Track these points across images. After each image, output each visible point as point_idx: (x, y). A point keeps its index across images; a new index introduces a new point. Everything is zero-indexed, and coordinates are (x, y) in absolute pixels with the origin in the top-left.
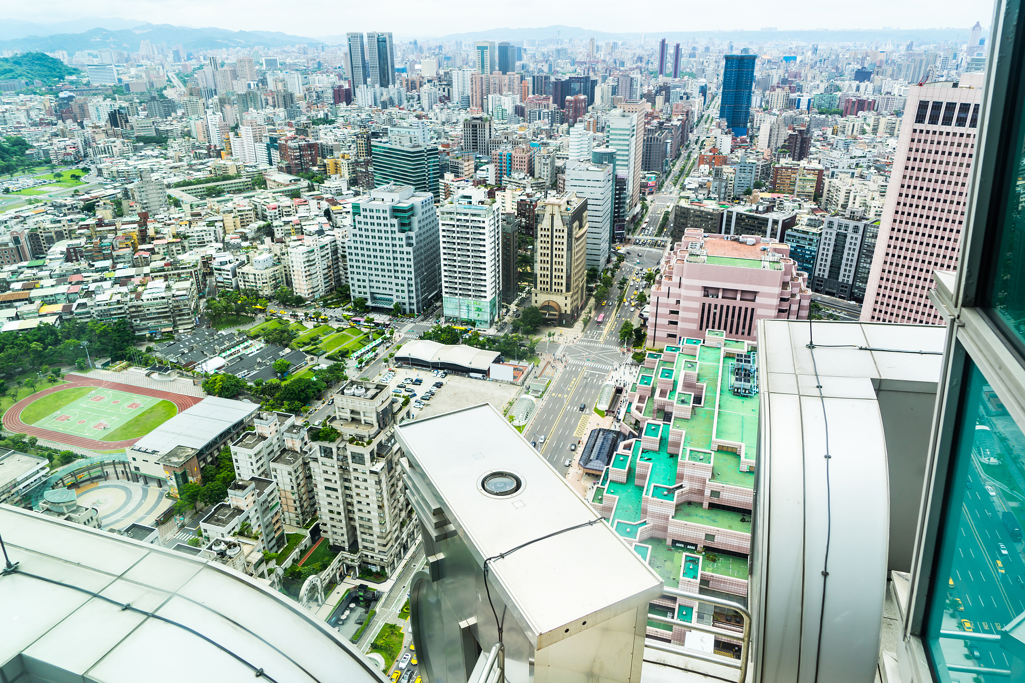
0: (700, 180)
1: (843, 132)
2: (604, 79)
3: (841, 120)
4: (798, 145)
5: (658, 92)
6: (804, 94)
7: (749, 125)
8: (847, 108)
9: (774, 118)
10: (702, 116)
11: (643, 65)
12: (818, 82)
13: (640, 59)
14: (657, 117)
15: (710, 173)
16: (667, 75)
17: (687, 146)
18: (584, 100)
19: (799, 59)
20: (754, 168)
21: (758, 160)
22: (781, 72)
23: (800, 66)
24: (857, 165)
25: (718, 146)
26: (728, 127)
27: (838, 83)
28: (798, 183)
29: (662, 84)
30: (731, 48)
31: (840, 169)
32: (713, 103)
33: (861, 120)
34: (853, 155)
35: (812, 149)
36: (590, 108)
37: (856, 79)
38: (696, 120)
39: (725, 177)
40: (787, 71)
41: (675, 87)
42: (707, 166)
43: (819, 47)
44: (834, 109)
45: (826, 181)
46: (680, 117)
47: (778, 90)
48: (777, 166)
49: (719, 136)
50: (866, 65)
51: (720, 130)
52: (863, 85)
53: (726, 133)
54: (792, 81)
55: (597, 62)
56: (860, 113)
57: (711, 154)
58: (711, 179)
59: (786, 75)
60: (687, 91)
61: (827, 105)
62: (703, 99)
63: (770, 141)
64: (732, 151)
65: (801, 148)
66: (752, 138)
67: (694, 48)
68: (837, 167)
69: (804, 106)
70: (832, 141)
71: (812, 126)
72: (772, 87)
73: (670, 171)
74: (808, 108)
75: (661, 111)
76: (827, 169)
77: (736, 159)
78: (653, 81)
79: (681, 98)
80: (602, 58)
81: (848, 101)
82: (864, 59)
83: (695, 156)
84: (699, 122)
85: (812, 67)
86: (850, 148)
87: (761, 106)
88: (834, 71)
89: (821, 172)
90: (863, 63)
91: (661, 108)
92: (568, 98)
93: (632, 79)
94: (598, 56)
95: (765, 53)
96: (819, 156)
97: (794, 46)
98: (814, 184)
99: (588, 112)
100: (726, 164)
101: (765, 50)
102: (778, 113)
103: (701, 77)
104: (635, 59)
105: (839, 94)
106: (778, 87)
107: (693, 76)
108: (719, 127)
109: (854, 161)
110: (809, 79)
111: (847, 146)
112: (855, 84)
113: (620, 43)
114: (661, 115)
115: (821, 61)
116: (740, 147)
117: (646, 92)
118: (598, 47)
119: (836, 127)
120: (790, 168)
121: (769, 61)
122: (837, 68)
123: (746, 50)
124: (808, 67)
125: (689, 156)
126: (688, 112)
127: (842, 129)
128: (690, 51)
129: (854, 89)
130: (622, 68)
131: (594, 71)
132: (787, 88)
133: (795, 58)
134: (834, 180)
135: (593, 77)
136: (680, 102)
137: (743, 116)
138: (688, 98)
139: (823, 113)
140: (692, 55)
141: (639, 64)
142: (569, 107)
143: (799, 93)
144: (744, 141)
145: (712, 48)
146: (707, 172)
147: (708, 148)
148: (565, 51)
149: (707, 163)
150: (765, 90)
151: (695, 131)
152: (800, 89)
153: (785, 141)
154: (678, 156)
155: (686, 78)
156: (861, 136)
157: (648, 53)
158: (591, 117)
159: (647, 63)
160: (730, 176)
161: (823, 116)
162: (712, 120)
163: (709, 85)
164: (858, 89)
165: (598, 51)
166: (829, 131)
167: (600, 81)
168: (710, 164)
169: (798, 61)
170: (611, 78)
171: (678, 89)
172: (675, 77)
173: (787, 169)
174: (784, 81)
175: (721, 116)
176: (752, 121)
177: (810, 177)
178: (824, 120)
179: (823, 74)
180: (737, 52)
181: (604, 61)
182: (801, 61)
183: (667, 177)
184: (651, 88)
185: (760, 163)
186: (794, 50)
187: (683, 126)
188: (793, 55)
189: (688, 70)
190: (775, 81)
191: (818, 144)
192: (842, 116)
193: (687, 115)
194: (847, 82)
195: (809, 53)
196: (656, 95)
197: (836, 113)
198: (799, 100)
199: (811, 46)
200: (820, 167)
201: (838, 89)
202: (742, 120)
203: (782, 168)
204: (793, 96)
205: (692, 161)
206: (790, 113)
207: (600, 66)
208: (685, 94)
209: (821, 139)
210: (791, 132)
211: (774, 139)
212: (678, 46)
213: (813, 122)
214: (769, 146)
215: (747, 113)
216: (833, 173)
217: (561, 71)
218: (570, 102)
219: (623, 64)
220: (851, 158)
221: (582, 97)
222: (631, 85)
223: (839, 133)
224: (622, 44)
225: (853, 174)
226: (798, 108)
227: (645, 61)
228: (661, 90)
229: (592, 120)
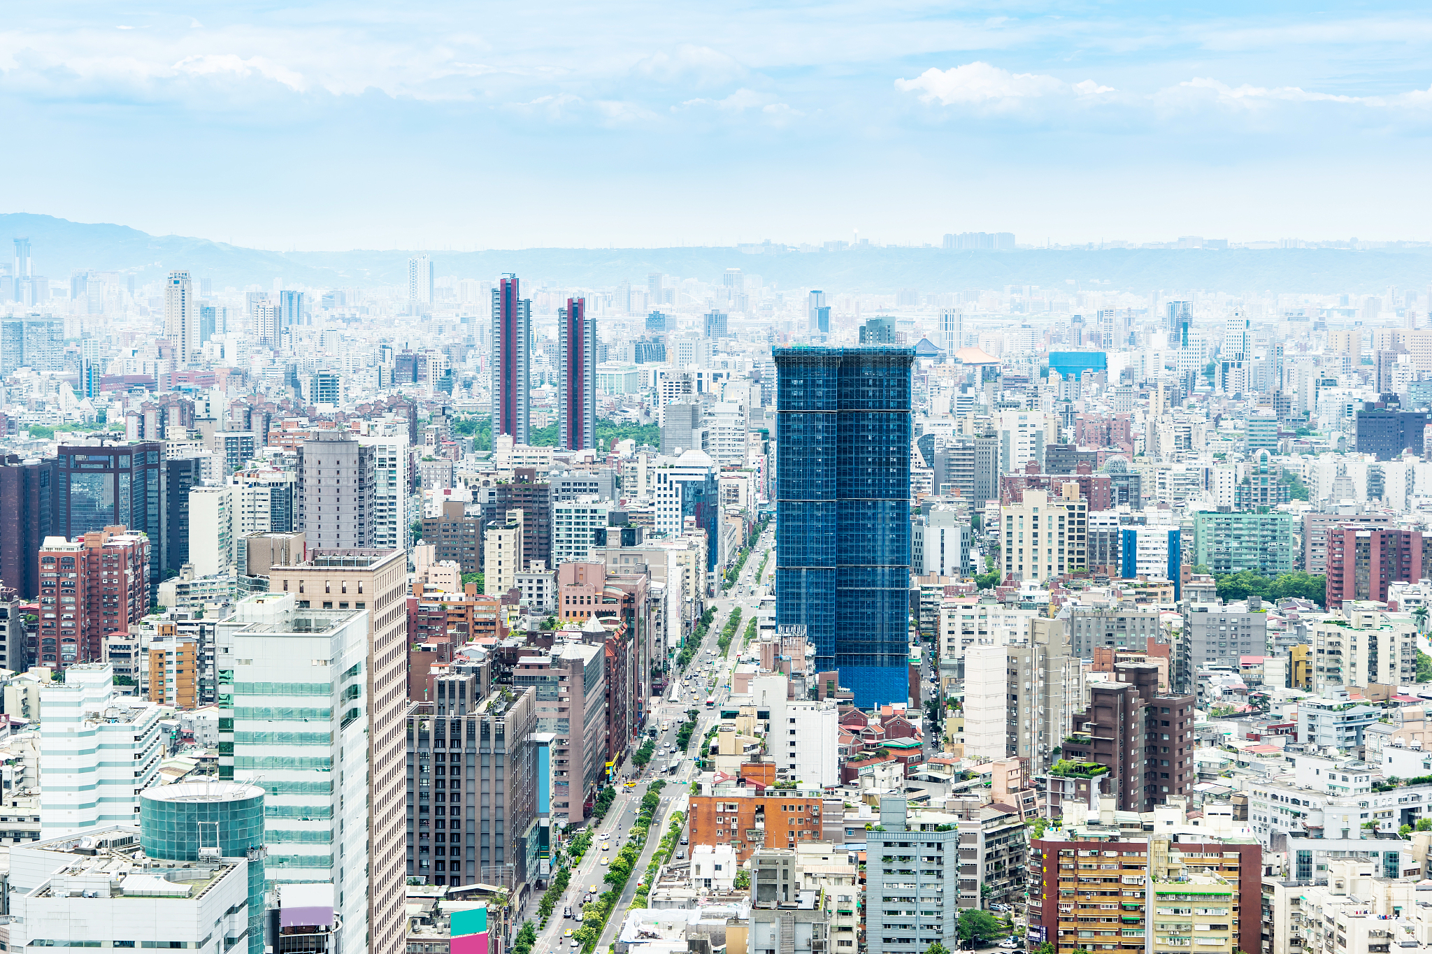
0: (694, 917)
1: (1334, 675)
2: (239, 452)
3: (1317, 621)
4: (1139, 739)
5: (494, 514)
6: (1150, 511)
7: (915, 652)
8: (1338, 571)
9: (1022, 619)
10: (706, 619)
11: (426, 391)
12: (1205, 460)
13: (411, 366)
14: (488, 626)
15: (741, 883)
16: (537, 437)
17: (642, 759)
18: (133, 555)
19: (1117, 362)
20: (949, 853)
21: (966, 814)
22: (1044, 420)
23: (1125, 390)
24: (1409, 816)
25: (778, 756)
26: (821, 663)
27: (1292, 462)
28: (1155, 912)
29: (508, 477)
30: (823, 316)
31: (1332, 841)
32: (754, 558)
33: (1403, 620)
34: (1386, 772)
35: (1204, 755)
36: (167, 590)
37: (1362, 447)
38: (675, 634)
39: (807, 901)
40: (1068, 414)
41: (572, 489)
42: (726, 853)
43: (1198, 316)
44: (1286, 574)
45: (1280, 899)
46: (593, 625)
47: (1034, 498)
48: (1050, 836)
49: (781, 711)
50: (1398, 388)
51: (781, 681)
52: (1394, 471)
53: (815, 694)
54: (1093, 461)
55: (208, 381)
56: (1397, 590)
57: (746, 792)
58: (744, 910)
59: (1069, 433)
60: (633, 505)
61: (1254, 558)
62: (700, 538)
63: (1012, 720)
64: (847, 776)
65: (1153, 749)
66: (936, 711)
67: (656, 320)
68: (1319, 832)
69: (1153, 564)
70: (1287, 712)
71: (1196, 650)
72: (1009, 482)
73: (563, 881)
74: (1174, 573)
75: (512, 597)
76: (1278, 840)
77: (865, 813)
78: (469, 466)
79: (600, 538)
80: (232, 361)
81: (1337, 539)
82: (1385, 362)
83: (676, 802)
84: (691, 643)
85: (1175, 400)
86: (1370, 743)
87: (966, 569)
88: (1268, 412)
89: (1249, 856)
90: (1383, 380)
91: (510, 582)
92: (53, 544)
93: (364, 455)
94: (209, 351)
95: (971, 342)
96: (1241, 783)
97: (1089, 312)
98: (1228, 917)
99: (154, 607)
100: (817, 835)
101: (969, 325)
102: (1043, 596)
103: (687, 443)
104: (389, 365)
105: (1297, 509)
106: (1034, 483)
107: (649, 436)
108: (779, 665)
109: (1393, 801)
110: (1168, 445)
111: (1354, 730)
112: (1361, 465)
113: (315, 294)
114: (507, 616)
115: (1209, 371)
116: (882, 754)
117: (437, 511)
118: (207, 312)
119: (1300, 653)
120: (1113, 844)
121: (989, 374)
122: (1280, 403)
123: (878, 327)
124: (1157, 400)
125: (651, 806)
126: (630, 599)
127: (1326, 661)
128: (640, 330)
129: (1362, 486)
130: (324, 408)
131: (189, 417)
132: (1071, 488)
133: (1099, 363)
134: (1311, 894)
135: (179, 446)
136: (592, 554)
137: (884, 612)
138: (630, 538)
139: (1240, 594)
140: (650, 350)
141: (407, 389)
142: (59, 588)
143: (1124, 509)
144: (899, 728)
145: (735, 320)
146: (726, 880)
147: (728, 764)
148: (50, 328)
149: (731, 836)
150: (980, 495)
151: (676, 688)
152: (1129, 491)
153: (1078, 722)
154: (596, 807)
155: (625, 447)
156: (1414, 690)
157: (446, 340)
158: (166, 633)
159: (446, 383)
160: (835, 892)
161: (1239, 607)
162: (752, 634)
163: (725, 482)
164: (1376, 487)
165: (209, 329)
166: (1274, 671)
167: (215, 460)
168: (742, 840)
169: (1114, 375)
170: (269, 451)
171: (585, 500)
172: (575, 441)
173: (1097, 847)
174: (1061, 457)
175: (786, 617)
176: (930, 638)
177: (1203, 882)
178: (1246, 625)
179: (1227, 425)
180: (843, 338)
181: (239, 375)
182: (1127, 374)
183: (546, 910)
184: (461, 494)
185: (977, 827)
186: (1092, 325)
187: (613, 663)
188: (1090, 347)
189: (634, 414)
190: (1018, 458)
191: (1231, 729)
192: (1322, 604)
193: (629, 613)
194: (1327, 462)
195: (1160, 340)
196: (482, 526)
197: (1296, 590)
198: (1130, 537)
199: (1163, 311)
200: (1241, 834)
201: (1295, 488)
202: (883, 634)
203: (1076, 844)
204: (1102, 520)
205: (665, 829)
206: (1094, 596)
207: (219, 400)
208: (615, 519)
209: (1241, 705)
210: (1104, 680)
211: (1029, 713)
212: (575, 311)
213: (1198, 635)
214: (1012, 748)
215: (902, 600)
216: (1304, 862)
217: (30, 417)
218: (64, 563)
219: (327, 387)
220: (1378, 787)
221: (124, 539)
222: (363, 483)
223: (1319, 680)
224: (329, 300)
225: (1393, 857)
226: (1130, 572)
227: (432, 373)
228: (508, 504)
229: (171, 644)
